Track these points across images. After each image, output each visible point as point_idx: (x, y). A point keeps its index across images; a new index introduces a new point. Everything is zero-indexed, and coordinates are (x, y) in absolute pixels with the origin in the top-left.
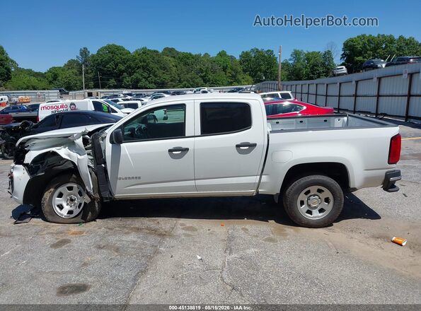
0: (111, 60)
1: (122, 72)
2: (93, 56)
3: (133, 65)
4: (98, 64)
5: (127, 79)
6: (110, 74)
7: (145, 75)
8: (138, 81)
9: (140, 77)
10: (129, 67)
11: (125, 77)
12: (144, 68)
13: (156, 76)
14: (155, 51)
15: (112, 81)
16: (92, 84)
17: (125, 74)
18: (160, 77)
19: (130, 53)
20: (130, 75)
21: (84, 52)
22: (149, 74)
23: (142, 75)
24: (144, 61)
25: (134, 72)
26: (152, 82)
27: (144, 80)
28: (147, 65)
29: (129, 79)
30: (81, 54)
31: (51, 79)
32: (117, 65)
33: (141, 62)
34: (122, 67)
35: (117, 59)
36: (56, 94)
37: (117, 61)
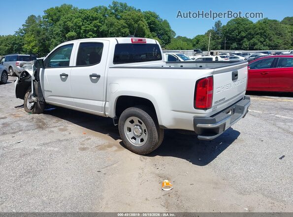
0: (236, 29)
1: (243, 38)
2: (224, 27)
3: (253, 32)
4: (227, 32)
5: (246, 43)
6: (234, 40)
7: (262, 39)
8: (254, 44)
9: (257, 41)
10: (250, 34)
11: (245, 42)
12: (261, 34)
13: (270, 40)
14: (274, 21)
15: (235, 45)
16: (220, 46)
17: (245, 39)
18: (274, 41)
19: (252, 23)
20: (249, 39)
21: (218, 24)
22: (265, 39)
23: (259, 40)
24: (263, 29)
25: (253, 38)
26: (266, 45)
27: (259, 44)
28: (265, 32)
29: (247, 43)
30: (216, 25)
31: (195, 43)
32: (240, 33)
33: (260, 29)
34: (243, 34)
35: (241, 28)
36: (192, 53)
37: (240, 29)
